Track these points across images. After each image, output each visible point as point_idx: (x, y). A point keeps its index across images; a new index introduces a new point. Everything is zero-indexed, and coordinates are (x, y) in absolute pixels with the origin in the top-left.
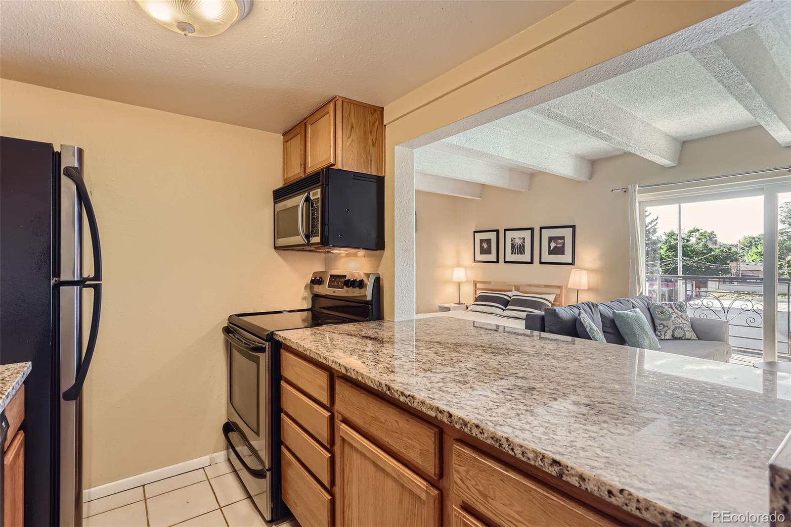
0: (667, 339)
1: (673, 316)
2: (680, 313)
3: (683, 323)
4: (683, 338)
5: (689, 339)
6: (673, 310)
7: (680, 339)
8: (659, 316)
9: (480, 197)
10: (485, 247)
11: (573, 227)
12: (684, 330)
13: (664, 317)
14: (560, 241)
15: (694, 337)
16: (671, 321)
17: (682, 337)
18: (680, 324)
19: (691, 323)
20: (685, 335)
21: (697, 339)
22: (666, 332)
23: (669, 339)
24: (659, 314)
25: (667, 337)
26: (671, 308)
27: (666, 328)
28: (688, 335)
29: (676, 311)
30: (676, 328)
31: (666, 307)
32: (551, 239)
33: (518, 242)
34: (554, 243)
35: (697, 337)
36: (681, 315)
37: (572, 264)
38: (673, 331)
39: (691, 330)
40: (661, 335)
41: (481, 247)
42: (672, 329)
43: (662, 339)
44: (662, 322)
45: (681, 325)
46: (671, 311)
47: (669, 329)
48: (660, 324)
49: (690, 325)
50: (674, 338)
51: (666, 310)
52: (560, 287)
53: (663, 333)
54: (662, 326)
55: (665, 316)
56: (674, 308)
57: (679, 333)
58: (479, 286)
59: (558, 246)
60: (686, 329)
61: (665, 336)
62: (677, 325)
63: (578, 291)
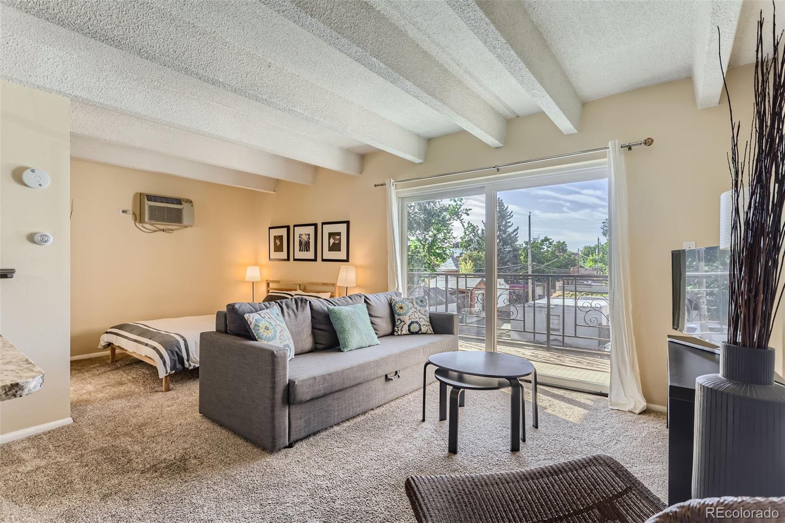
0: (404, 335)
1: (411, 311)
2: (419, 308)
3: (420, 318)
4: (420, 333)
5: (425, 333)
6: (413, 305)
7: (416, 333)
8: (398, 311)
9: (274, 191)
10: (278, 244)
11: (348, 223)
12: (420, 325)
13: (401, 312)
14: (338, 237)
15: (430, 330)
16: (408, 315)
17: (419, 331)
18: (417, 318)
19: (430, 317)
20: (420, 330)
21: (433, 333)
22: (402, 327)
23: (406, 334)
24: (398, 310)
25: (404, 332)
26: (412, 303)
27: (403, 323)
28: (424, 329)
29: (416, 305)
30: (412, 323)
31: (406, 302)
32: (330, 235)
33: (305, 238)
34: (333, 239)
35: (434, 331)
36: (420, 310)
37: (347, 261)
38: (409, 326)
39: (429, 324)
40: (398, 330)
41: (275, 244)
42: (408, 324)
43: (399, 335)
44: (400, 317)
45: (418, 320)
46: (410, 305)
47: (405, 324)
48: (398, 320)
49: (428, 320)
50: (411, 333)
51: (406, 305)
52: (333, 285)
53: (400, 328)
54: (399, 321)
55: (403, 311)
56: (415, 303)
57: (415, 328)
58: (271, 285)
59: (336, 242)
60: (422, 324)
61: (402, 331)
62: (413, 320)
63: (347, 288)
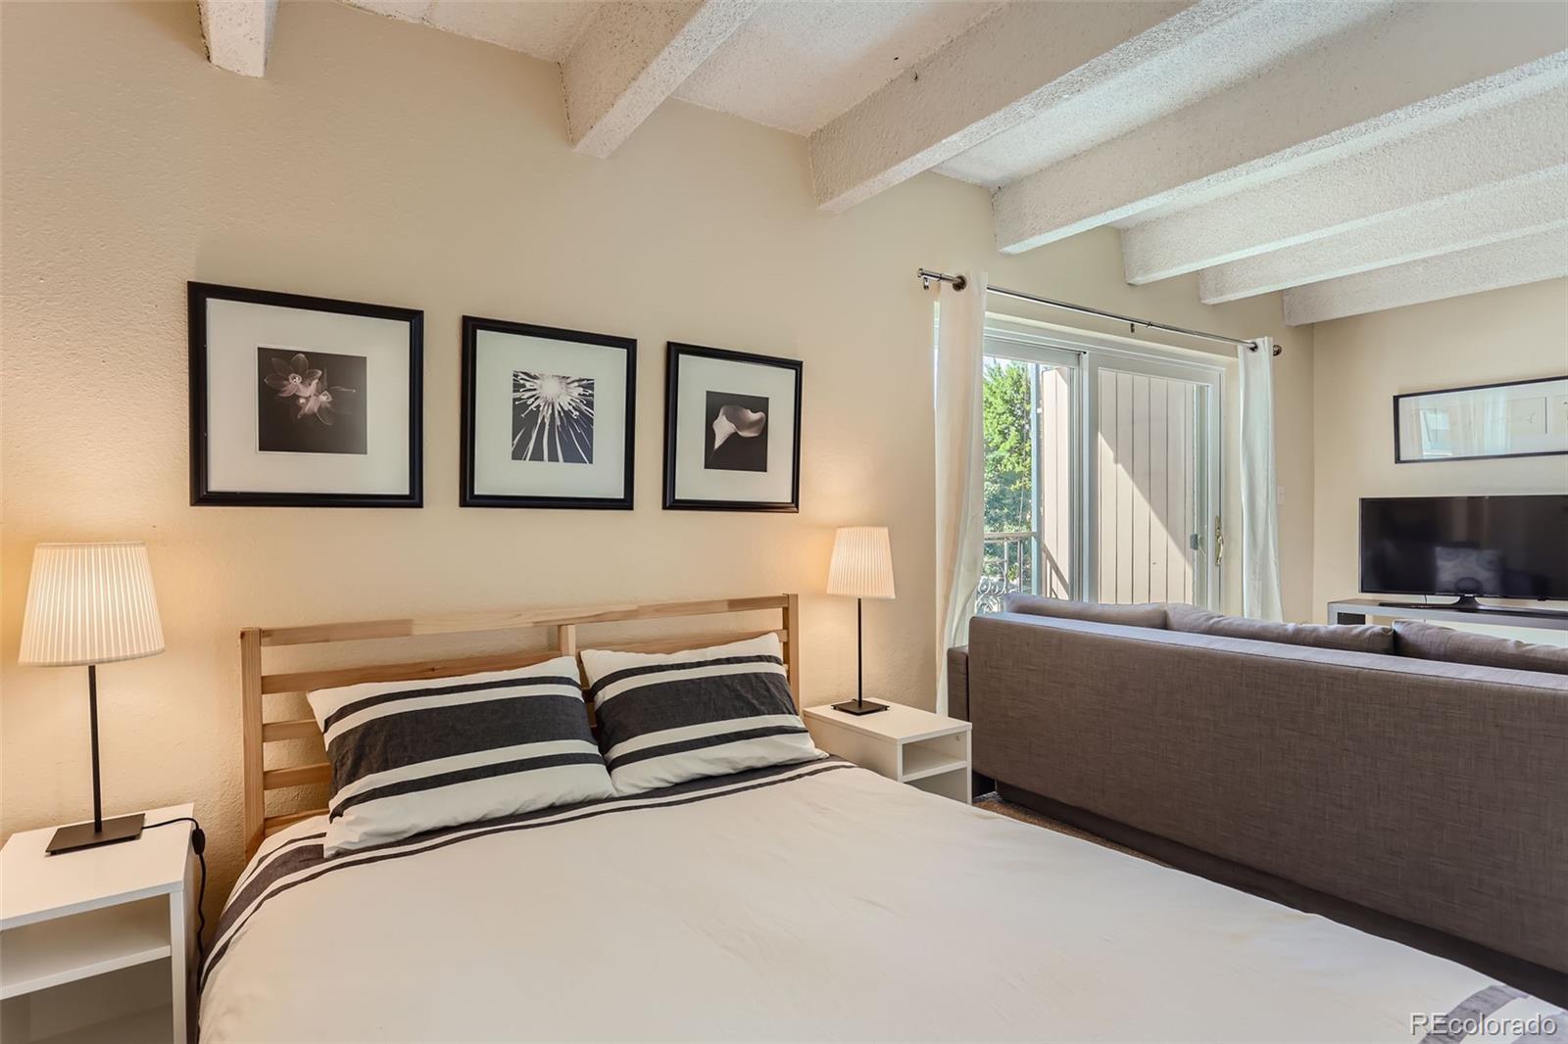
11: (798, 368)
14: (754, 416)
32: (716, 404)
33: (554, 395)
37: (792, 507)
52: (785, 600)
59: (745, 433)
63: (859, 600)
